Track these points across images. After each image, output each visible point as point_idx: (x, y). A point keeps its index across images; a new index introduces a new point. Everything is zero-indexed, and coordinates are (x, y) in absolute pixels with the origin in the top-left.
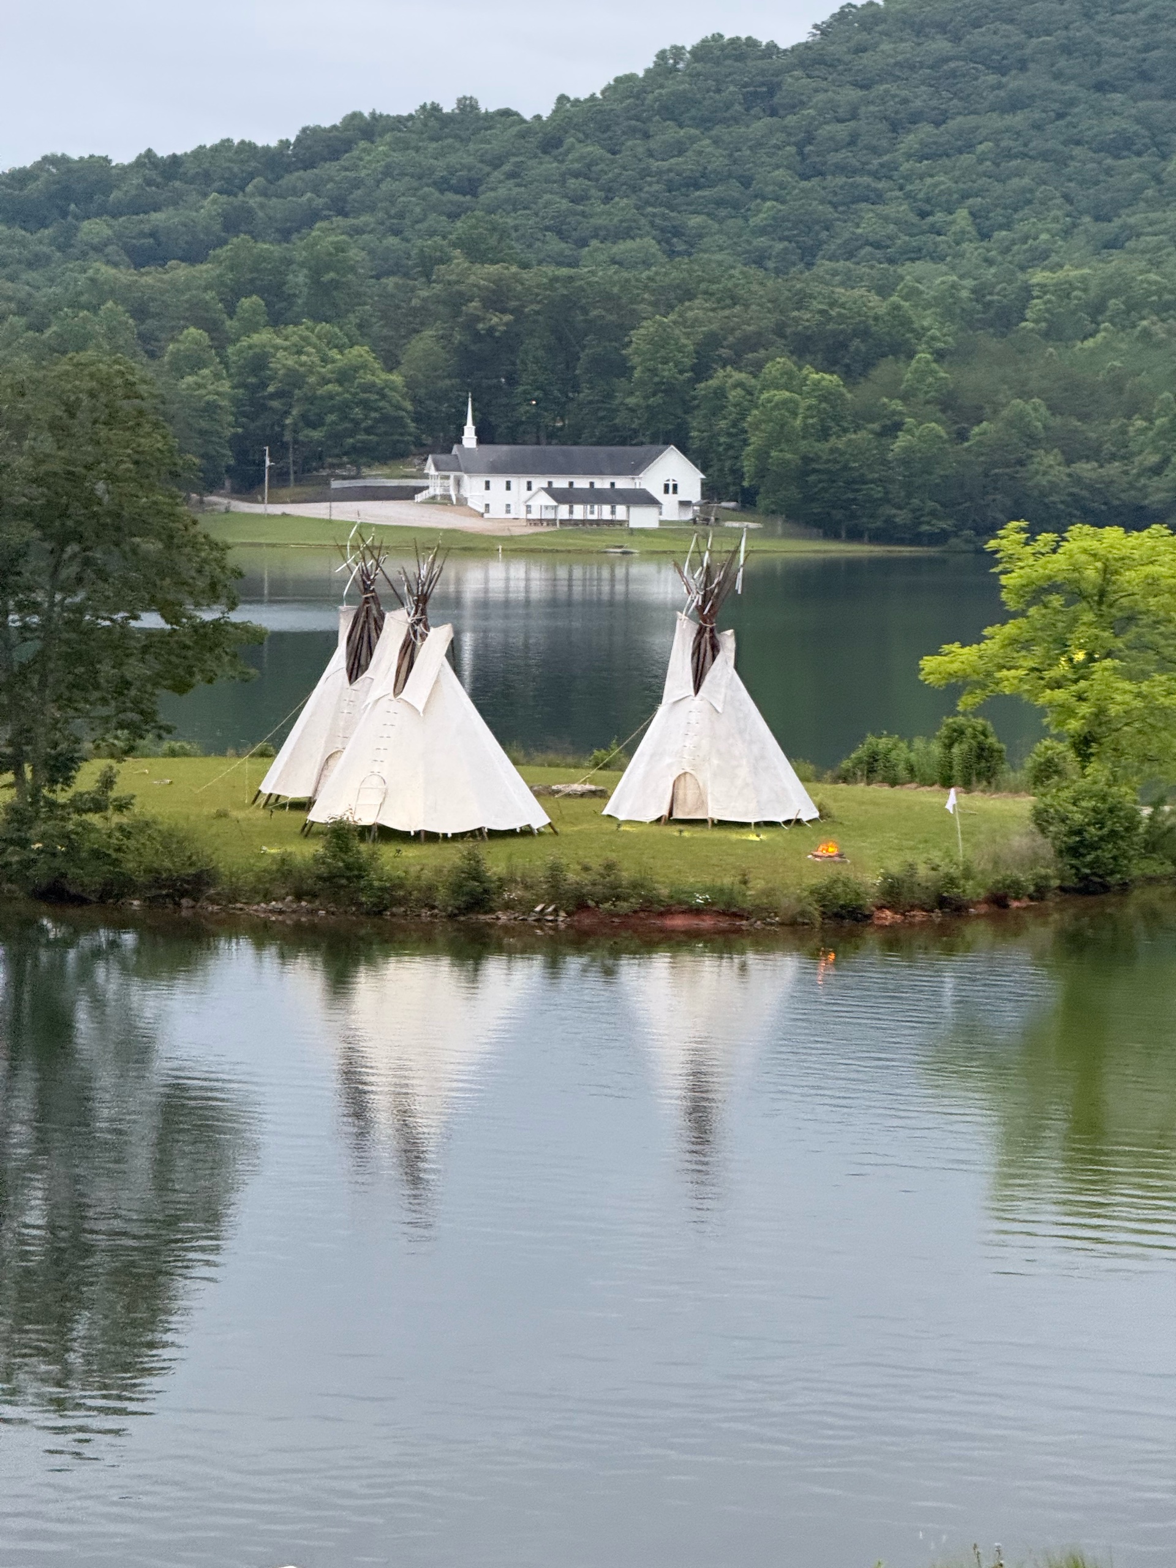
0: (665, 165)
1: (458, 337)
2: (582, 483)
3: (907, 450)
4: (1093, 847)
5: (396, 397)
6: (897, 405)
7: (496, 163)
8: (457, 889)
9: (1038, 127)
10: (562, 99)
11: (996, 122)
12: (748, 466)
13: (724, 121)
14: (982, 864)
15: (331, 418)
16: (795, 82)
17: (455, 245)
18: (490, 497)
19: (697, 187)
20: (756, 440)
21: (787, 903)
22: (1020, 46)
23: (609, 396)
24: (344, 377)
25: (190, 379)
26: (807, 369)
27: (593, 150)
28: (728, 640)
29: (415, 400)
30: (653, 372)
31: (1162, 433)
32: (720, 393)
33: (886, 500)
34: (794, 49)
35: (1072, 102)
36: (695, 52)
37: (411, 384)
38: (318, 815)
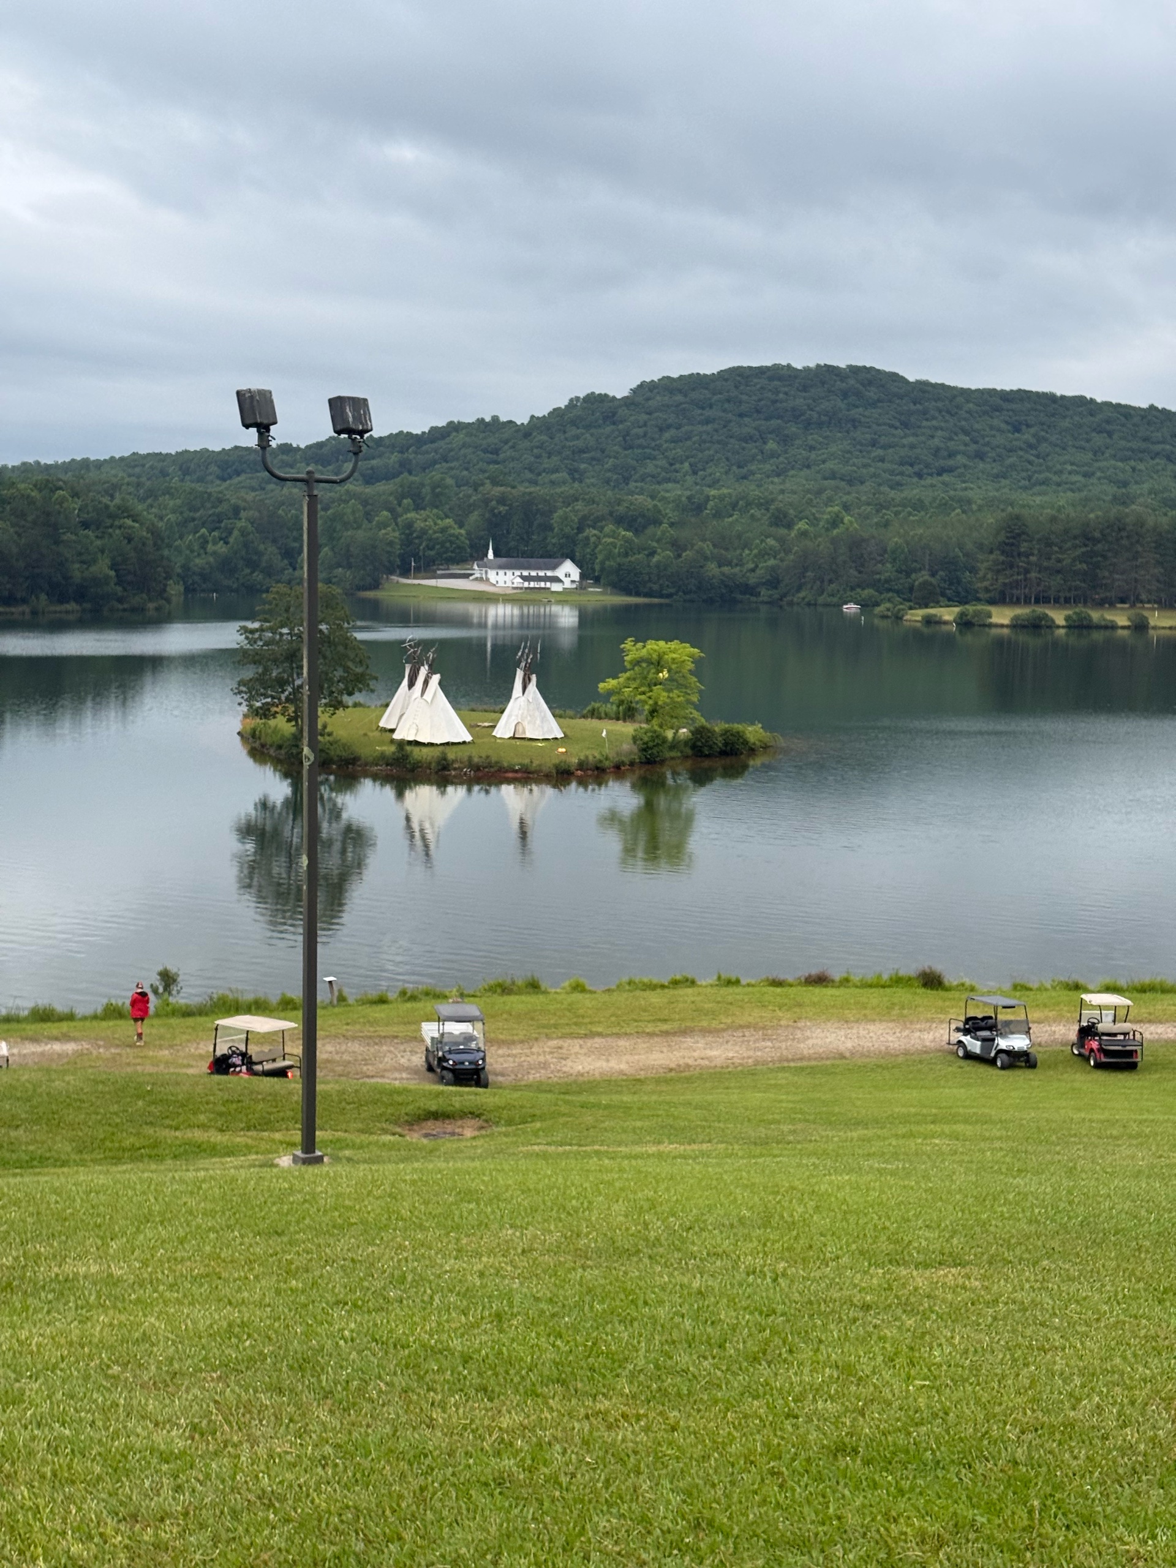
0: (571, 444)
1: (487, 515)
2: (533, 573)
3: (659, 562)
4: (651, 748)
5: (463, 539)
6: (655, 544)
7: (506, 442)
8: (438, 763)
9: (716, 431)
10: (532, 417)
11: (700, 428)
12: (597, 567)
13: (595, 427)
14: (612, 755)
15: (438, 547)
16: (622, 412)
17: (488, 478)
18: (499, 578)
19: (584, 452)
20: (600, 557)
21: (545, 769)
22: (710, 399)
23: (545, 538)
24: (443, 530)
25: (383, 531)
26: (621, 530)
27: (544, 438)
28: (534, 678)
29: (470, 539)
30: (562, 530)
31: (756, 556)
32: (587, 538)
33: (650, 581)
34: (623, 398)
35: (730, 421)
36: (584, 398)
37: (468, 533)
38: (396, 736)
